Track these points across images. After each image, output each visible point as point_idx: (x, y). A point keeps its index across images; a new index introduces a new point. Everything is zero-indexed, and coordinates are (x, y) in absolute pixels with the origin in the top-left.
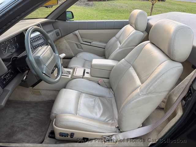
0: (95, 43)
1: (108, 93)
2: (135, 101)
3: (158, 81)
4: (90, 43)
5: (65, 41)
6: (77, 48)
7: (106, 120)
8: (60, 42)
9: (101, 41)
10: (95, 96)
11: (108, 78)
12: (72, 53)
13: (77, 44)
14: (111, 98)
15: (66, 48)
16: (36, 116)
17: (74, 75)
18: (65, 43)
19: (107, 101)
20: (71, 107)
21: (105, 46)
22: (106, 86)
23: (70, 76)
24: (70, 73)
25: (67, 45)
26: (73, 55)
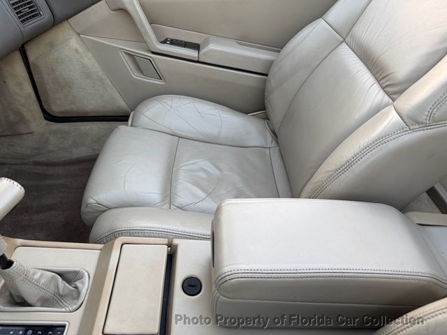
0: (217, 48)
4: (196, 47)
5: (74, 43)
6: (136, 76)
8: (52, 45)
9: (244, 40)
12: (117, 95)
13: (131, 56)
15: (87, 75)
18: (77, 51)
21: (270, 64)
24: (78, 290)
25: (90, 61)
26: (121, 104)
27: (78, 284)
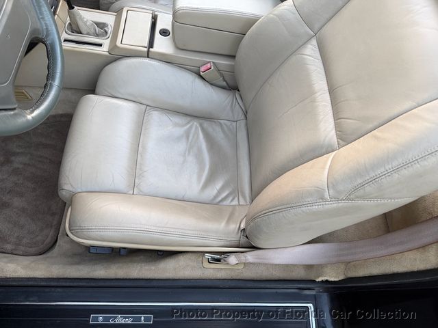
1: (229, 107)
2: (304, 209)
3: (405, 172)
7: (215, 197)
10: (189, 119)
11: (233, 57)
14: (234, 124)
16: (29, 165)
17: (118, 43)
19: (224, 132)
20: (115, 170)
22: (224, 84)
23: (106, 43)
24: (106, 32)
27: (106, 29)
